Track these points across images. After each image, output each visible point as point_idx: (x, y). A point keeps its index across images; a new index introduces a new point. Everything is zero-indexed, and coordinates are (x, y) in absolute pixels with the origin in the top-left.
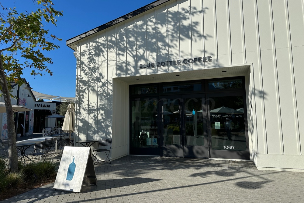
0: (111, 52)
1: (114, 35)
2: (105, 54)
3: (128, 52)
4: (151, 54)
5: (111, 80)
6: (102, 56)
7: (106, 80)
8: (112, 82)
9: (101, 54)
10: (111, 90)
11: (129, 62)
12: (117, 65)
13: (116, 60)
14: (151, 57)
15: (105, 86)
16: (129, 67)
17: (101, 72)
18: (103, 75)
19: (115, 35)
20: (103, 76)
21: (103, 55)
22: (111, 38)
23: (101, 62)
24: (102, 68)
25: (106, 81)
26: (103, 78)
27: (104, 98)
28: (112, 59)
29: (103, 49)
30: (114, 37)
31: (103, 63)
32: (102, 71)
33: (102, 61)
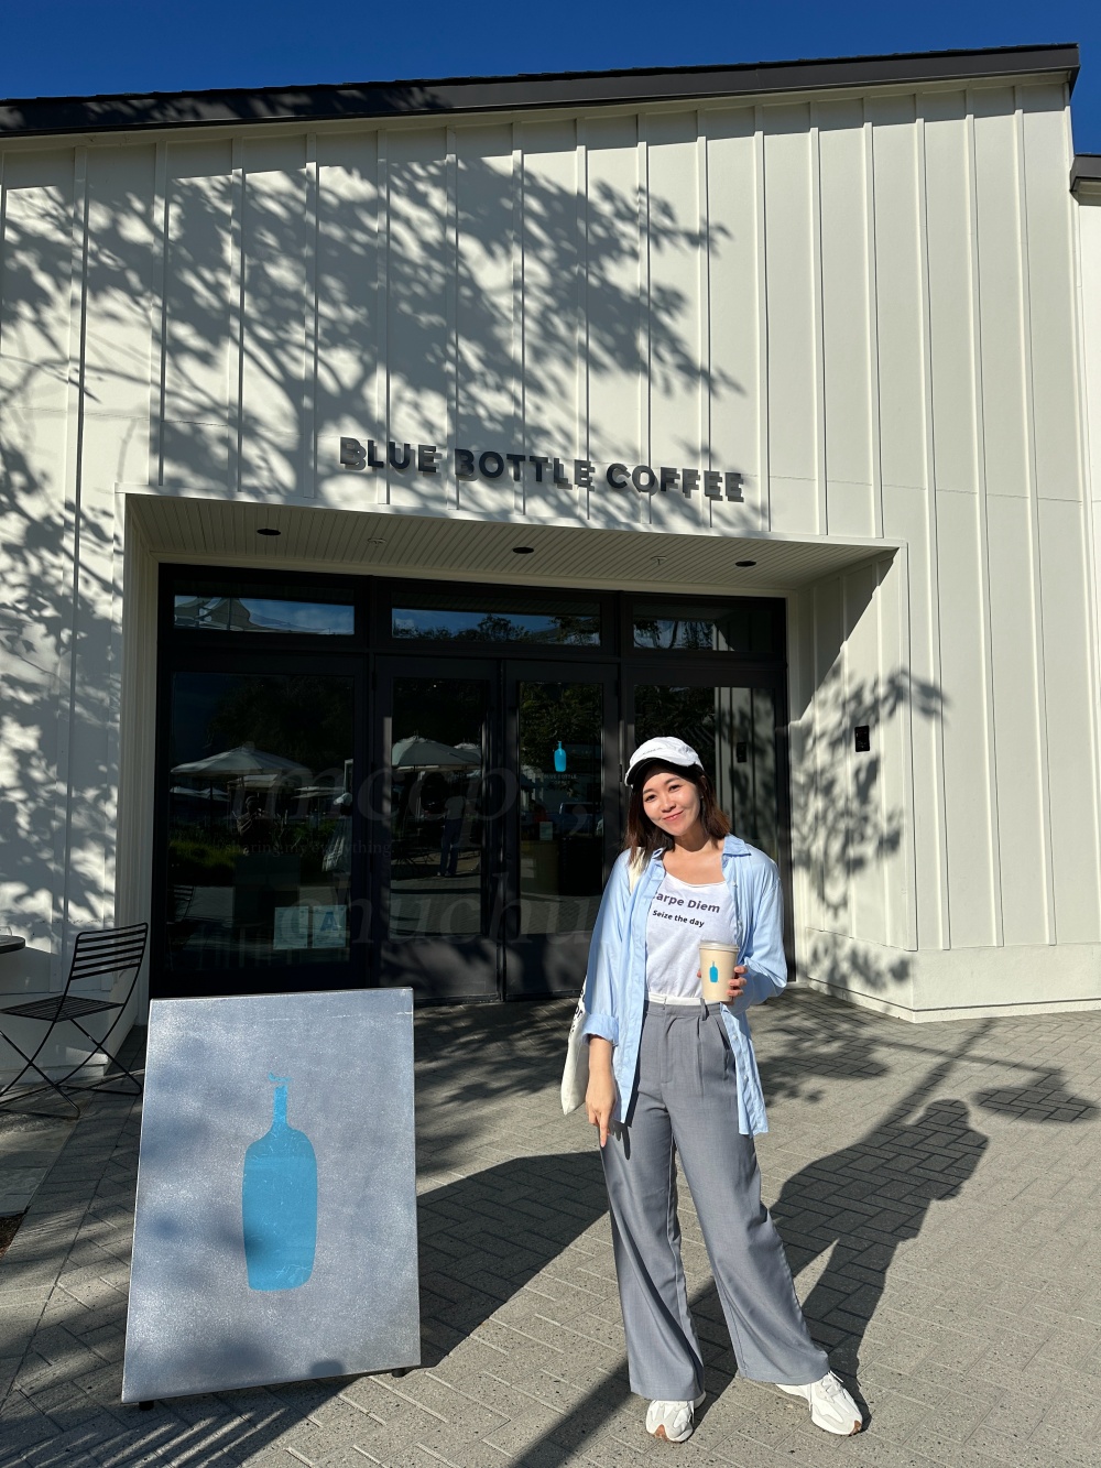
0: (112, 316)
1: (138, 206)
7: (68, 506)
9: (25, 310)
10: (107, 587)
17: (18, 442)
18: (36, 463)
19: (149, 204)
20: (37, 477)
21: (40, 325)
22: (115, 223)
23: (21, 369)
24: (29, 413)
25: (71, 517)
26: (32, 487)
27: (51, 640)
29: (44, 281)
30: (146, 218)
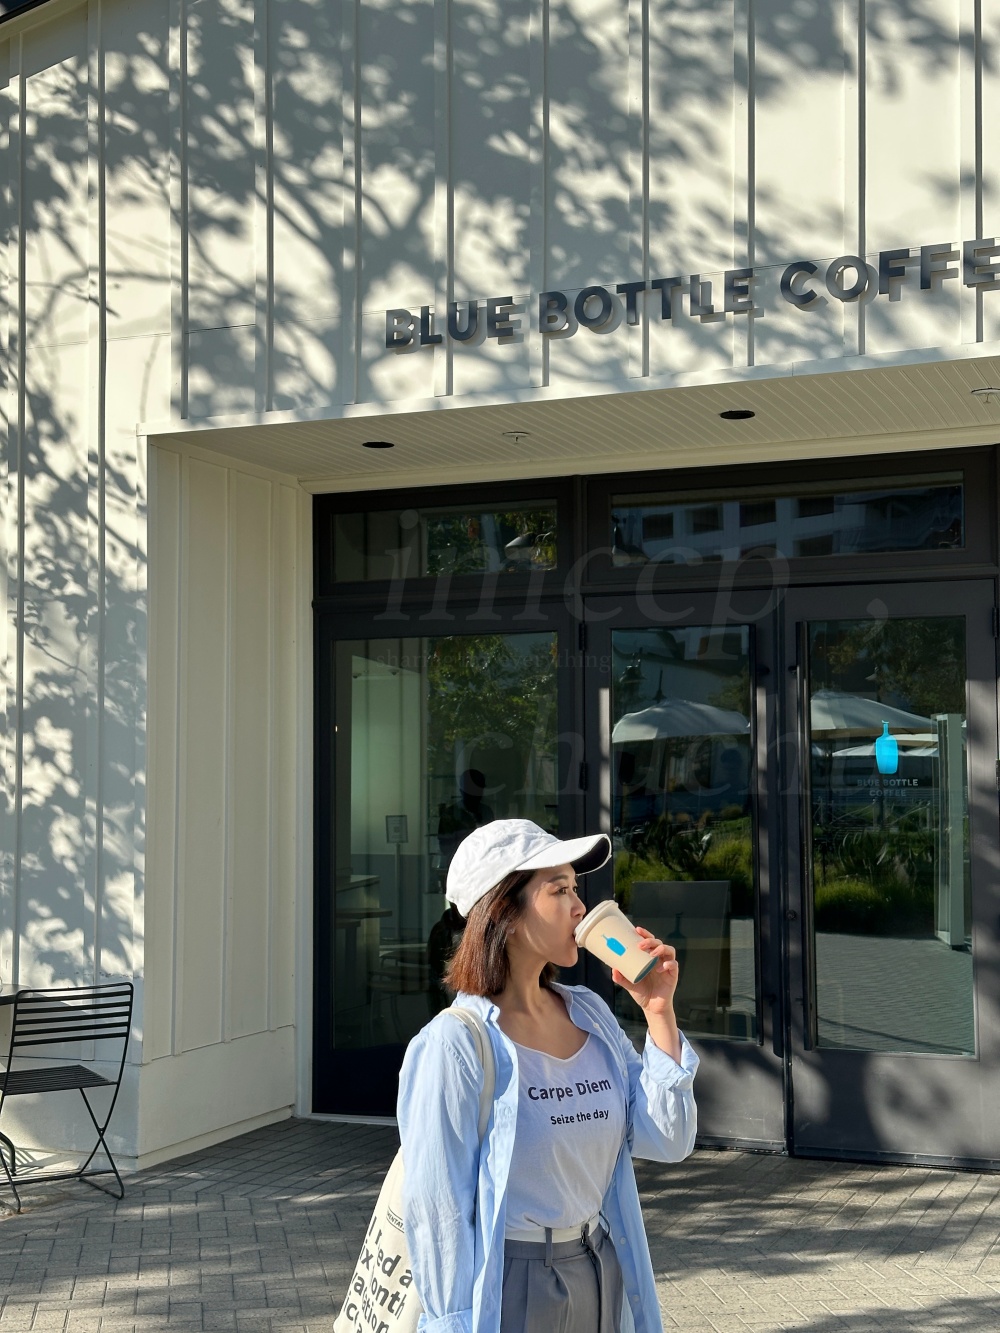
0: (132, 198)
2: (81, 221)
3: (280, 197)
4: (478, 213)
5: (130, 459)
6: (48, 239)
7: (92, 458)
8: (137, 475)
9: (45, 217)
10: (134, 551)
11: (289, 295)
12: (184, 323)
13: (178, 272)
14: (477, 246)
15: (84, 513)
16: (284, 341)
17: (45, 382)
18: (63, 405)
19: (164, 40)
20: (64, 422)
21: (60, 231)
22: (130, 71)
23: (44, 294)
24: (53, 347)
25: (94, 470)
26: (58, 435)
27: (75, 620)
28: (138, 269)
30: (160, 60)
31: (66, 301)
32: (52, 376)
33: (56, 279)
